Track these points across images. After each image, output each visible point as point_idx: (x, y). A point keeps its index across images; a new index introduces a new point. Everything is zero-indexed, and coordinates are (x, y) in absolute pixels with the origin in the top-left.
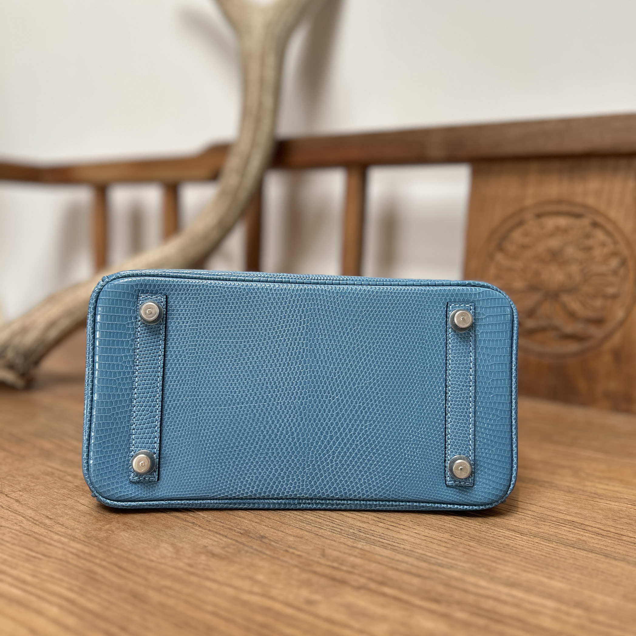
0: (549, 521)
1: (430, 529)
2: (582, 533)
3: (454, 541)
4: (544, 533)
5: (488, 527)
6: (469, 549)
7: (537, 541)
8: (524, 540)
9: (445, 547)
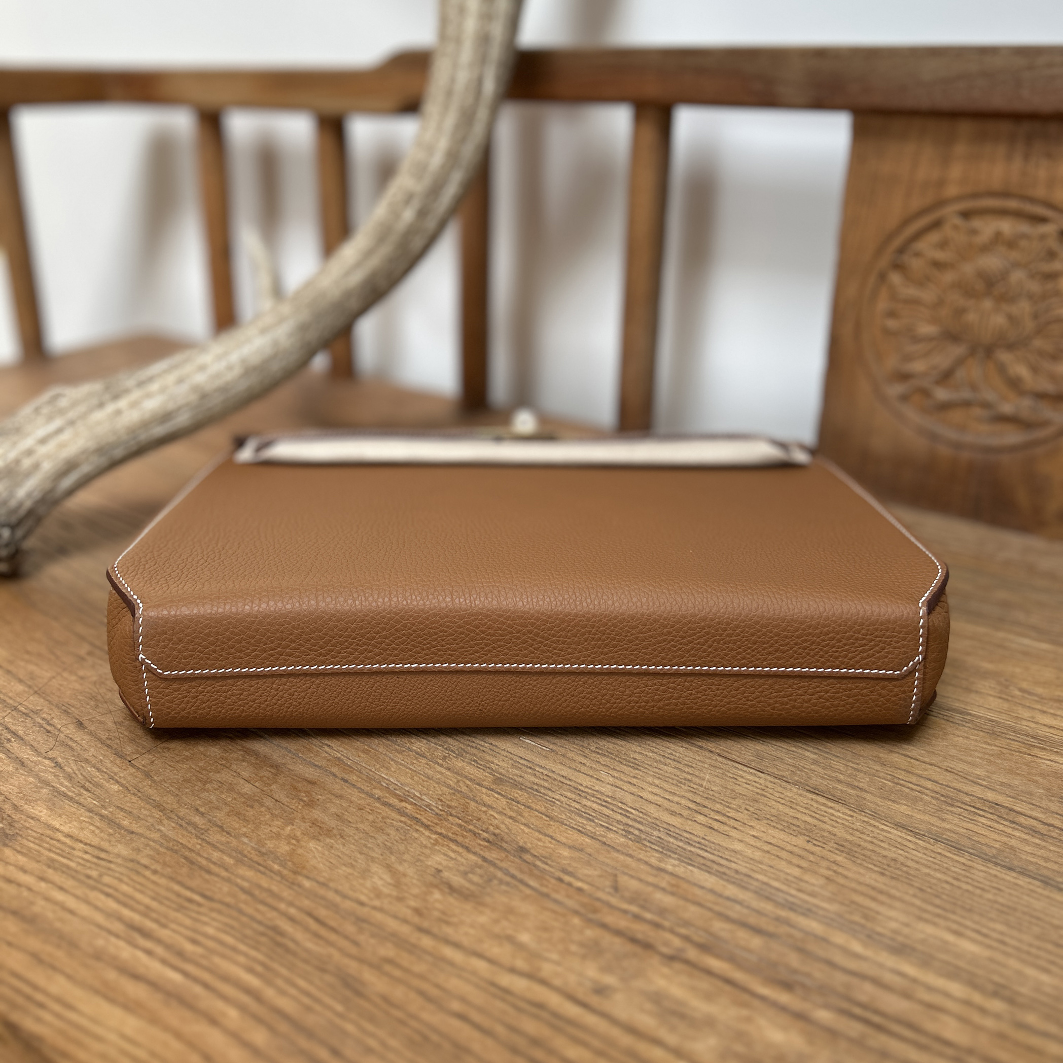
0: (959, 804)
1: (774, 827)
2: (1009, 831)
3: (812, 853)
4: (949, 830)
5: (866, 819)
6: (835, 871)
7: (940, 851)
8: (920, 849)
9: (799, 867)
